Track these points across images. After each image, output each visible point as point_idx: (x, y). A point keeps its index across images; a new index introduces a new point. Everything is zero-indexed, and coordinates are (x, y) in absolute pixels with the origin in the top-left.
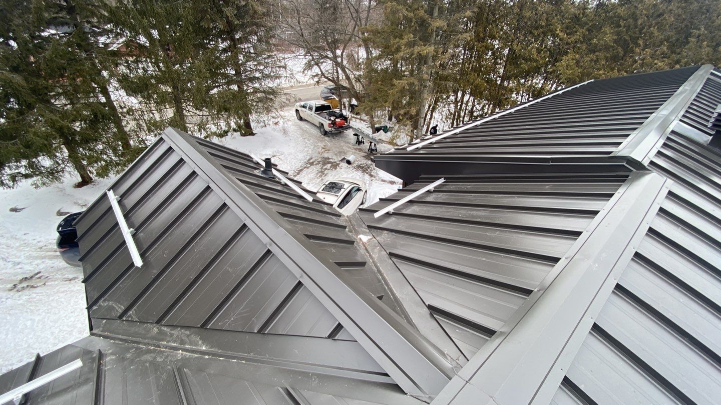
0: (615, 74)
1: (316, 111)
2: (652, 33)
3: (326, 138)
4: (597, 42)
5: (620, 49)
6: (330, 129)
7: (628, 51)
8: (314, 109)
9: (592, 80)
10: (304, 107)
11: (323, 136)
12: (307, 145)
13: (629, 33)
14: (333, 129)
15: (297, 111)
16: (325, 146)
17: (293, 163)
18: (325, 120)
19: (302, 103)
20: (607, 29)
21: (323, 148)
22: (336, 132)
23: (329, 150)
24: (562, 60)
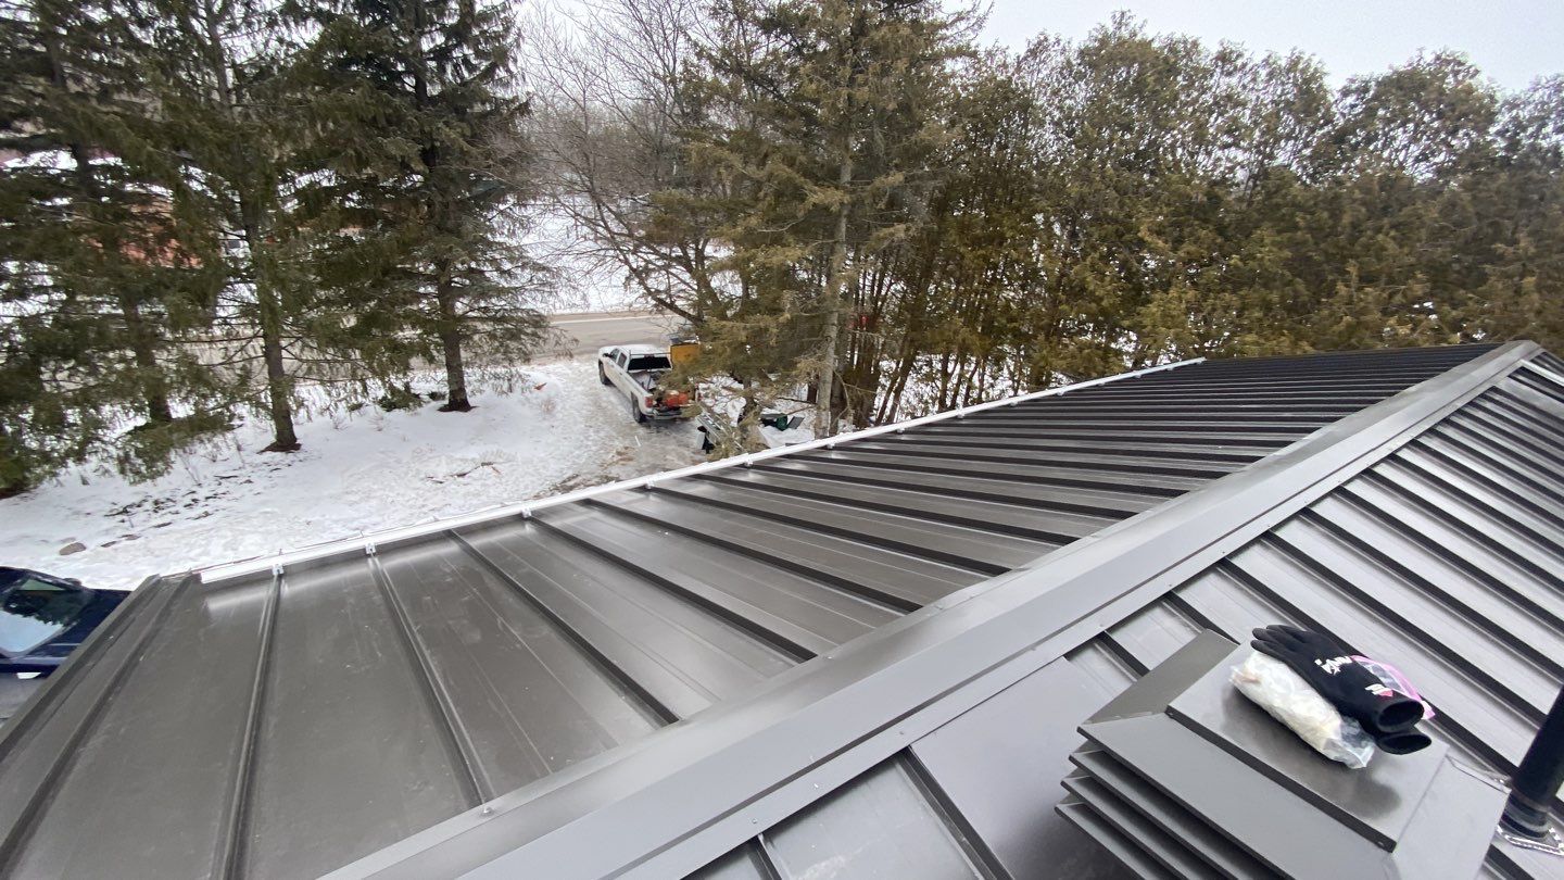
0: (1283, 345)
1: (630, 368)
2: (1383, 249)
3: (642, 431)
4: (1240, 264)
5: (1300, 285)
6: (649, 410)
7: (1322, 289)
8: (627, 363)
9: (1200, 360)
10: (611, 356)
11: (636, 424)
12: (585, 442)
13: (1322, 246)
14: (655, 412)
15: (600, 363)
16: (626, 448)
17: (522, 486)
18: (641, 388)
19: (609, 350)
20: (1266, 233)
21: (619, 453)
22: (663, 418)
23: (630, 459)
24: (1150, 302)
